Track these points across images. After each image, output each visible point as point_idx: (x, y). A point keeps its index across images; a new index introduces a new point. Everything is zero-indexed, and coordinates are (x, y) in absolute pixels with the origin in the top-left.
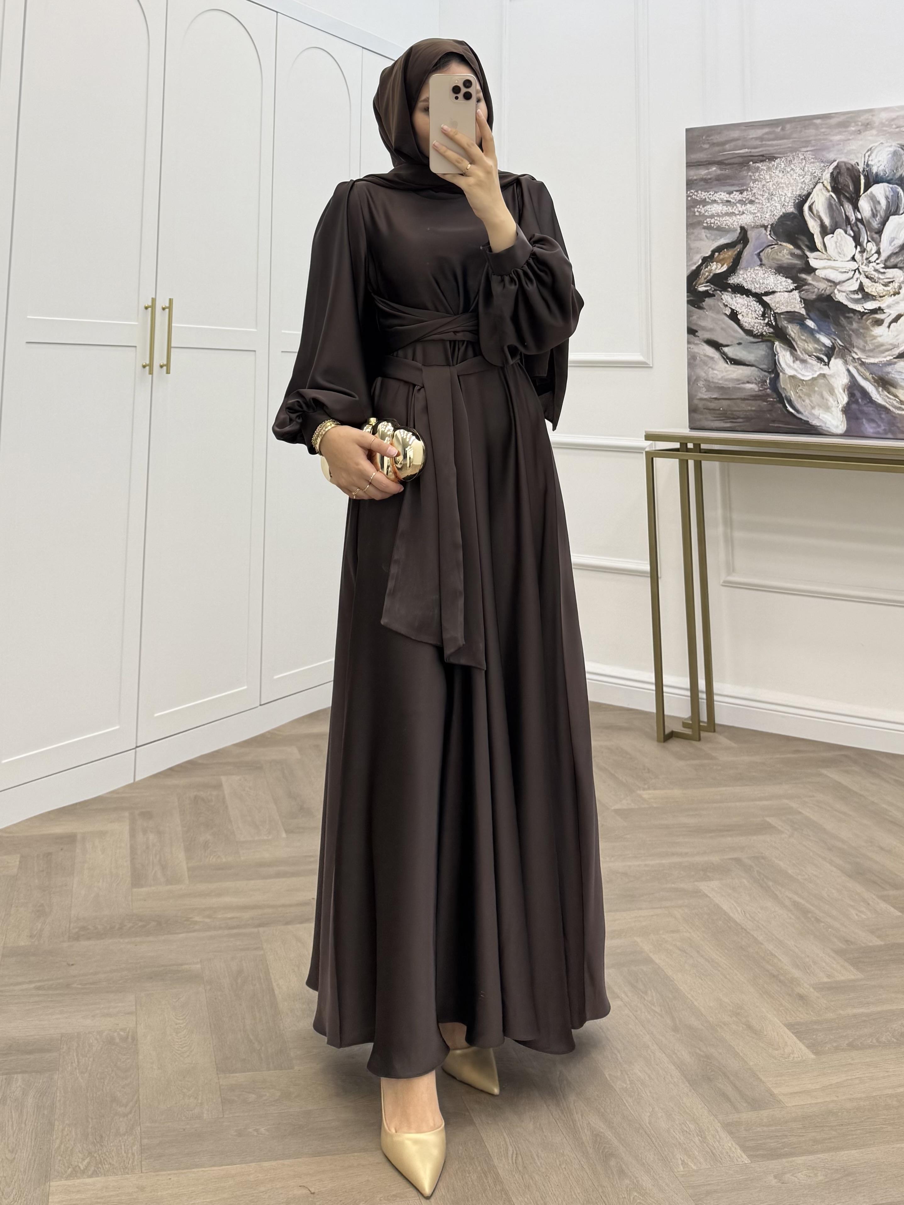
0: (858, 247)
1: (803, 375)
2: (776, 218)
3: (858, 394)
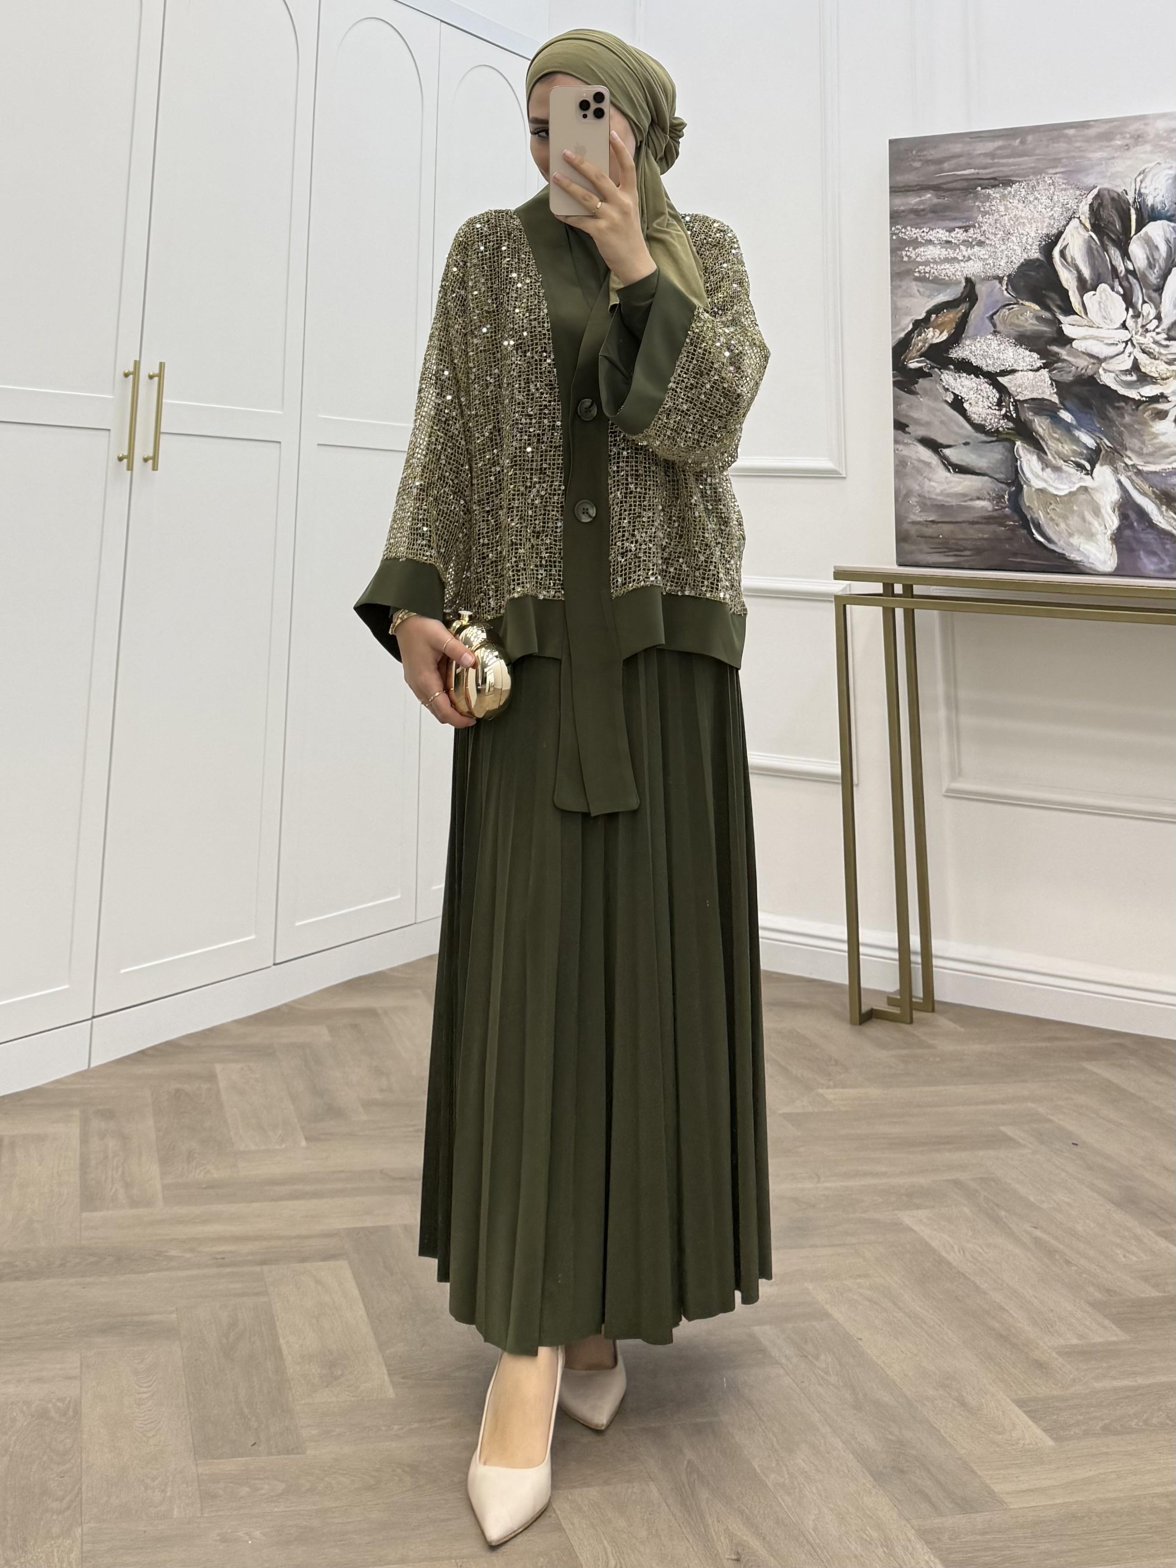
0: (1131, 310)
1: (1056, 488)
2: (1016, 266)
3: (1133, 516)
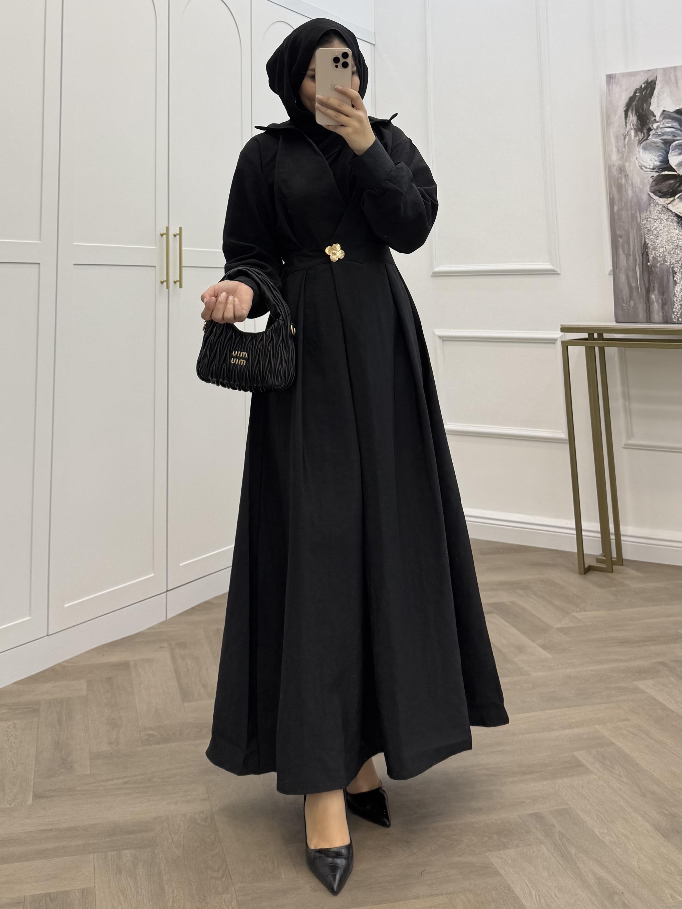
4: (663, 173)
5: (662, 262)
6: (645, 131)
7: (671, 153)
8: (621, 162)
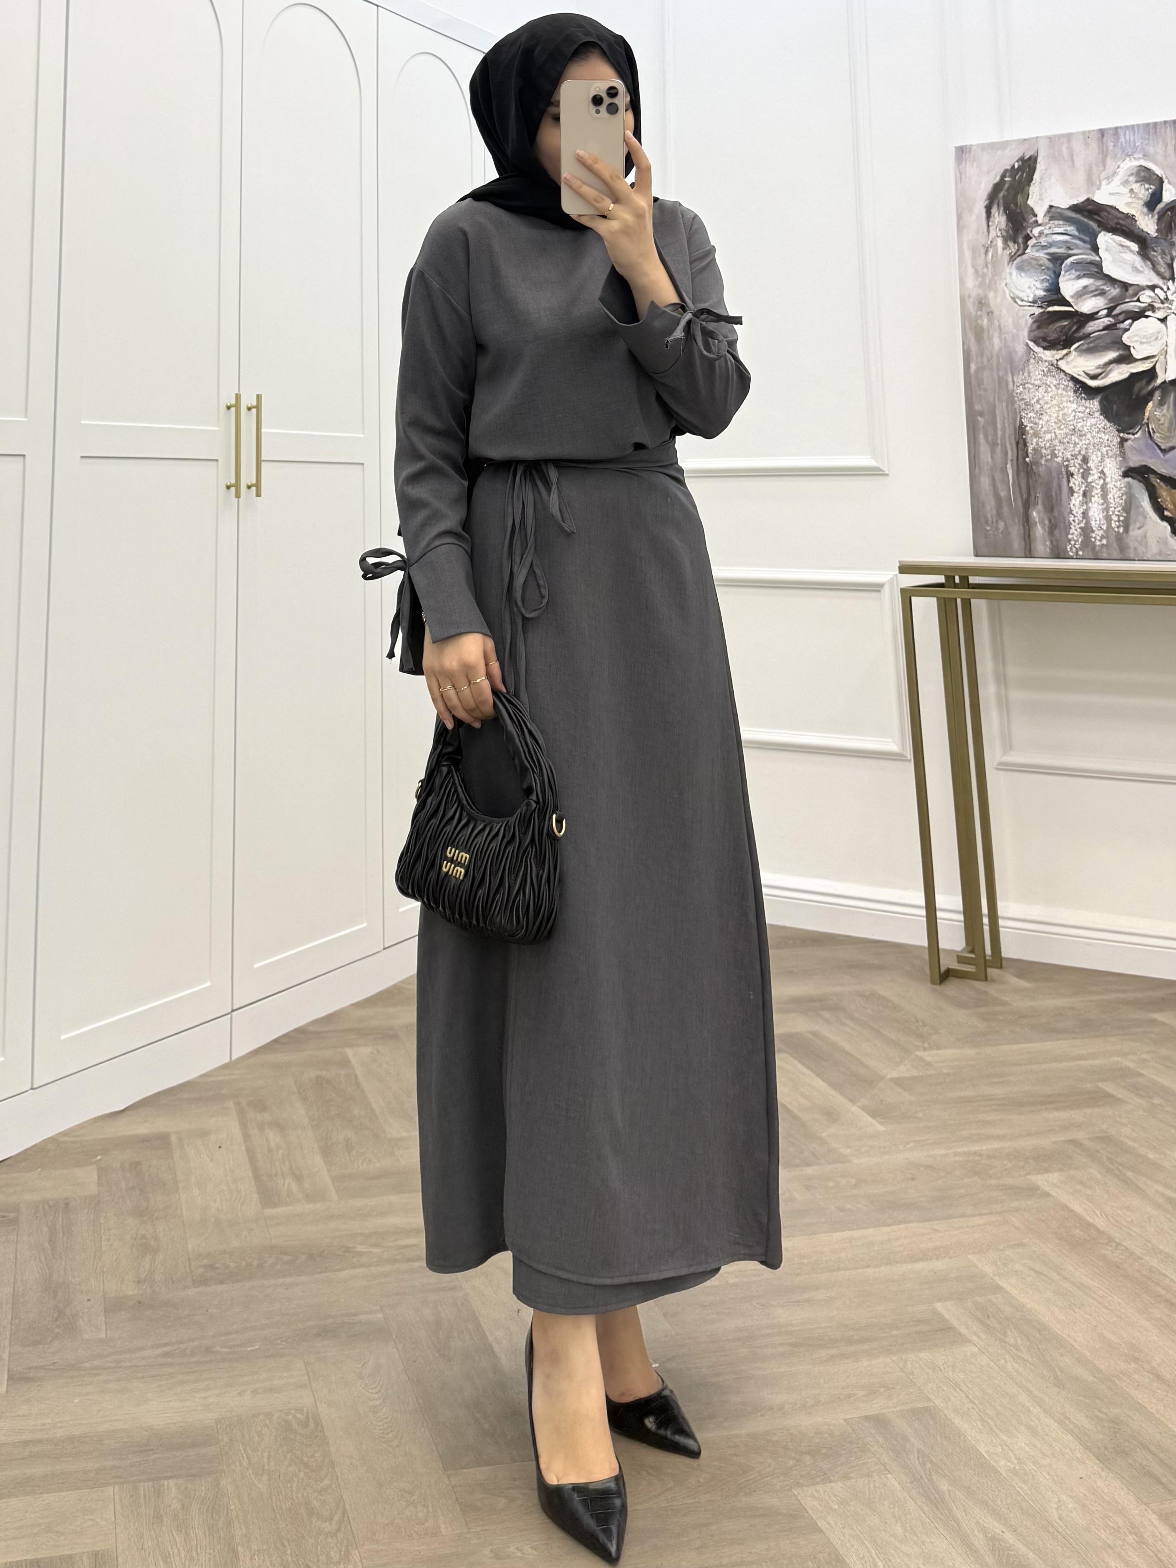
0: (1147, 314)
2: (1109, 425)
4: (1051, 309)
5: (1049, 457)
6: (1020, 240)
7: (1063, 276)
8: (981, 291)
